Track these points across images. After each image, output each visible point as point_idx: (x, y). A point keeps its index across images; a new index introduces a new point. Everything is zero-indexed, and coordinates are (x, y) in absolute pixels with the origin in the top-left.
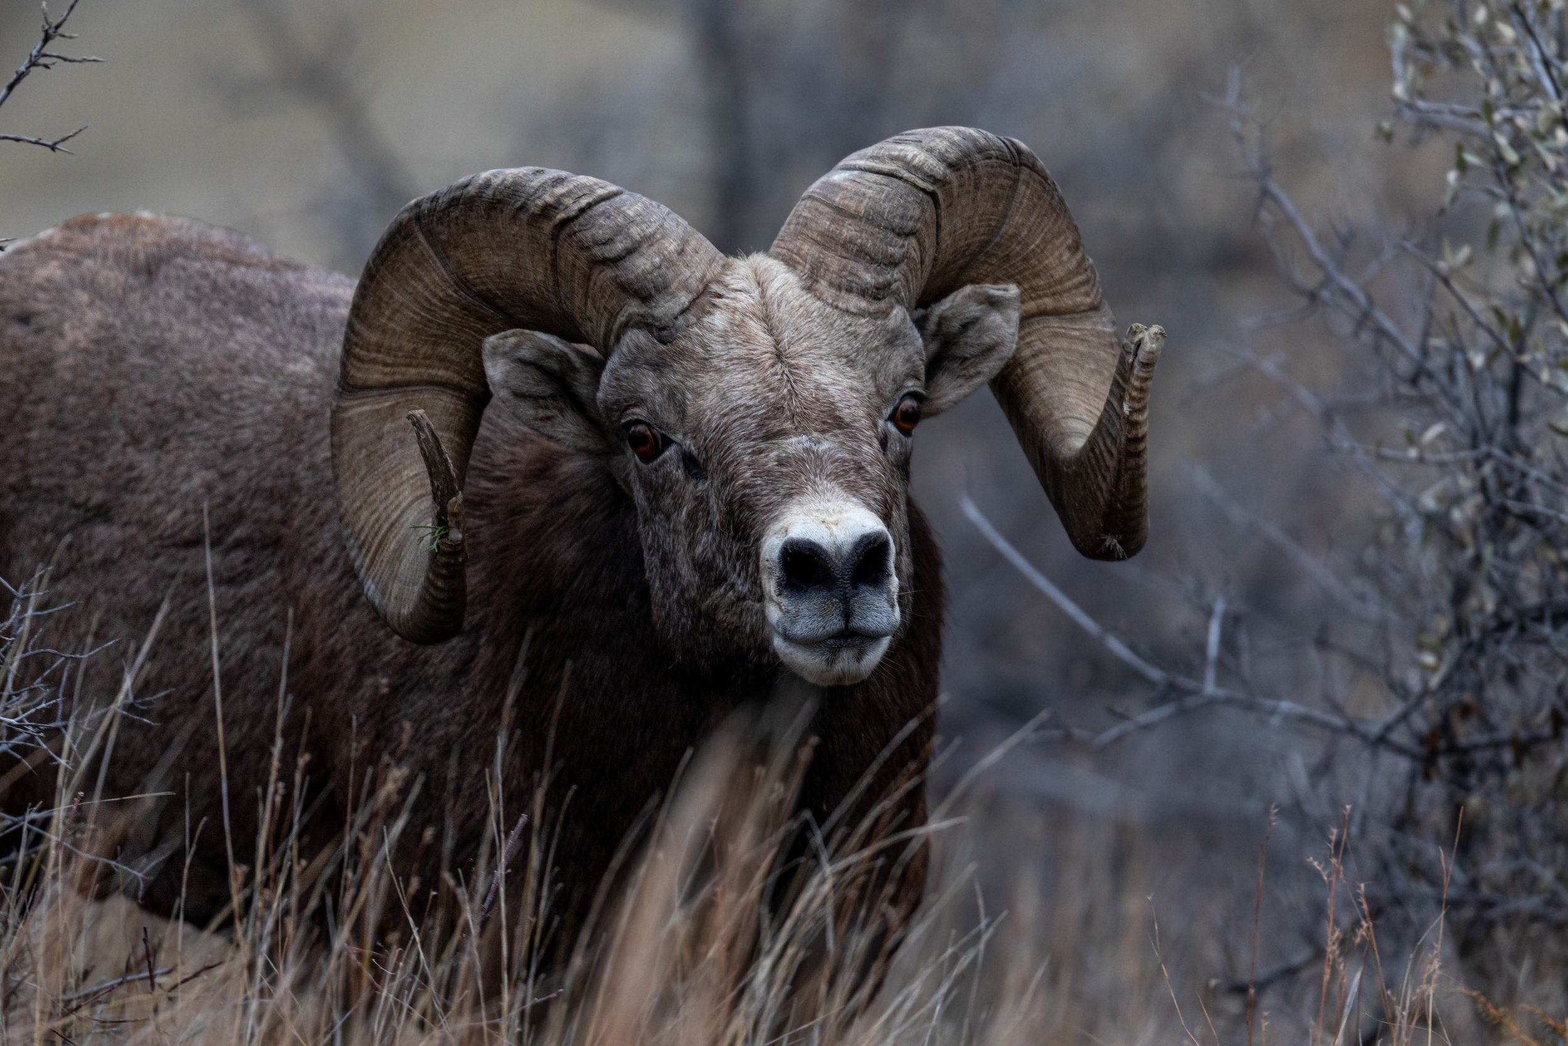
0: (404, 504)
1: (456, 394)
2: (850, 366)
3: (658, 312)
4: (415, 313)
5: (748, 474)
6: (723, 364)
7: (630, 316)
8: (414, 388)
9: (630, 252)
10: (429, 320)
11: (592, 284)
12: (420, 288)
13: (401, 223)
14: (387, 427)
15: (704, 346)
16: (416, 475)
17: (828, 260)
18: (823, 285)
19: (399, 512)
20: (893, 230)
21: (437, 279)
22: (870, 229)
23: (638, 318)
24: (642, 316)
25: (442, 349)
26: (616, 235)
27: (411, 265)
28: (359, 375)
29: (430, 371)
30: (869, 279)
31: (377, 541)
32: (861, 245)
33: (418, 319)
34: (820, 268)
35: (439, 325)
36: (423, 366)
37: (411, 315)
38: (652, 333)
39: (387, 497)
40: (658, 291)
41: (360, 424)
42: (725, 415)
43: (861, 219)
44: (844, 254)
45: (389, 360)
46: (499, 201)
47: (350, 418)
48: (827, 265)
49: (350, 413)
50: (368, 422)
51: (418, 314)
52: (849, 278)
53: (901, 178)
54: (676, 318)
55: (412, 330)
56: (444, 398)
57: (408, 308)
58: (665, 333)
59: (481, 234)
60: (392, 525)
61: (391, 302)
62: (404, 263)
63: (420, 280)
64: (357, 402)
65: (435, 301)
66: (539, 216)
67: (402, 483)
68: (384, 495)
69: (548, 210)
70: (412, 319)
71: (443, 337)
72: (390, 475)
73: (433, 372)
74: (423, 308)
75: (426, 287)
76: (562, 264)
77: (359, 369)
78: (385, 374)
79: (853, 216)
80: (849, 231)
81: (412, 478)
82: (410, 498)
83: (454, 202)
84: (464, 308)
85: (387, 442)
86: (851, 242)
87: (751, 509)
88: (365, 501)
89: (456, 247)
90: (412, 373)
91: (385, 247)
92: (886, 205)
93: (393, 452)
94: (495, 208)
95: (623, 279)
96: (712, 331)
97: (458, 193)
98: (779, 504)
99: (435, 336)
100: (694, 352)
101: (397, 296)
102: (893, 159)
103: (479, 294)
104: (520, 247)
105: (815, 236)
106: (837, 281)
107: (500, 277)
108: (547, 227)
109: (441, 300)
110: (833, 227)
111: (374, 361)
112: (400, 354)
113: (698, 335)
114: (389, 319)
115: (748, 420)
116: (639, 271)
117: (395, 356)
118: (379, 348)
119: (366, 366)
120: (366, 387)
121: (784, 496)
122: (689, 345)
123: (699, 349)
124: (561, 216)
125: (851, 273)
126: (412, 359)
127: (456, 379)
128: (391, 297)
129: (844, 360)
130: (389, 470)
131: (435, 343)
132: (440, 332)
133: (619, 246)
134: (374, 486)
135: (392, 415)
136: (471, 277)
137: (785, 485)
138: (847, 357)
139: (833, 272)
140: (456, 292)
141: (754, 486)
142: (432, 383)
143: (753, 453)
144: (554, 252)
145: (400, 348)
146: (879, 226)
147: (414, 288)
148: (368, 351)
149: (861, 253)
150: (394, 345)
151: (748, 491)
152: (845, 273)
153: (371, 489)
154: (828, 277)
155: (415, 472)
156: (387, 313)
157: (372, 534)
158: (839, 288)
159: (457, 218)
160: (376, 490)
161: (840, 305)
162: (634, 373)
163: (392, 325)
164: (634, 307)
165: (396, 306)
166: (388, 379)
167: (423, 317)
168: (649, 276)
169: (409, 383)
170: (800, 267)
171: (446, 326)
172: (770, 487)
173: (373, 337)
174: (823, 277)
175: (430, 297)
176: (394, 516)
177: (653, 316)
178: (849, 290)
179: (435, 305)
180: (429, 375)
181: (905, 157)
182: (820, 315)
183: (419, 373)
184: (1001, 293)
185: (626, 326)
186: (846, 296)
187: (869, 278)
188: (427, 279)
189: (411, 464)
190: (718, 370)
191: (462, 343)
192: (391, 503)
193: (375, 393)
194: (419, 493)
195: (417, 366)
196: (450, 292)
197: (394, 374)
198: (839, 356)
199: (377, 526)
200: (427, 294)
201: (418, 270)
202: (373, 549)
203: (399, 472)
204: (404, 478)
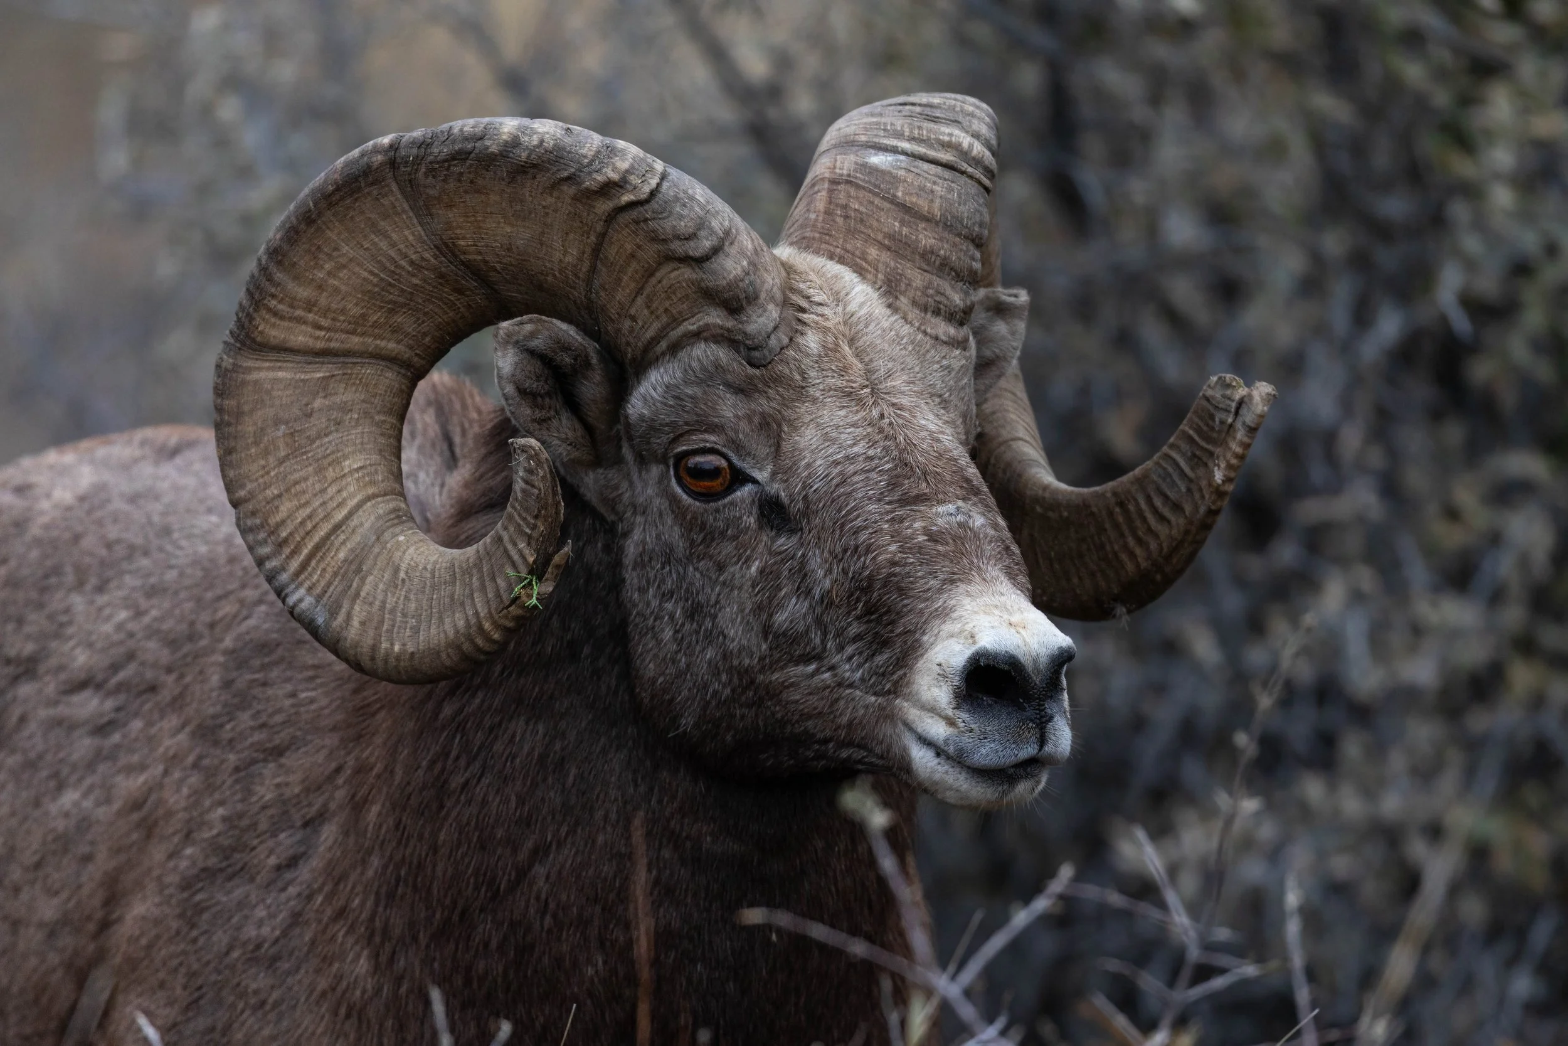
0: (352, 503)
1: (403, 371)
2: (944, 408)
3: (751, 328)
4: (371, 272)
5: (894, 547)
6: (818, 394)
7: (707, 327)
8: (355, 360)
9: (716, 250)
10: (390, 284)
11: (653, 280)
12: (384, 245)
13: (369, 166)
14: (318, 403)
15: (802, 373)
16: (361, 468)
17: (909, 273)
18: (904, 302)
19: (344, 512)
20: (973, 241)
21: (411, 238)
22: (951, 237)
23: (719, 331)
24: (728, 330)
25: (399, 319)
26: (699, 229)
27: (372, 216)
28: (274, 332)
29: (378, 342)
30: (958, 302)
31: (310, 545)
32: (945, 258)
33: (375, 280)
34: (900, 281)
35: (403, 291)
36: (370, 336)
37: (365, 274)
38: (738, 352)
39: (323, 491)
40: (749, 303)
41: (275, 393)
42: (836, 463)
43: (937, 223)
44: (926, 267)
45: (325, 323)
46: (534, 166)
47: (256, 382)
48: (909, 280)
49: (255, 376)
50: (288, 392)
51: (376, 275)
52: (937, 299)
53: (963, 173)
54: (769, 337)
55: (364, 293)
56: (389, 374)
57: (360, 265)
58: (756, 354)
59: (493, 198)
60: (337, 527)
61: (335, 254)
62: (363, 212)
63: (386, 236)
64: (267, 364)
65: (403, 263)
66: (596, 192)
67: (344, 476)
68: (318, 487)
69: (609, 188)
70: (365, 279)
71: (403, 305)
72: (326, 462)
73: (383, 344)
74: (384, 269)
75: (393, 245)
76: (611, 252)
77: (274, 325)
78: (317, 338)
79: (927, 220)
80: (926, 238)
81: (357, 470)
82: (359, 497)
83: (460, 156)
84: (442, 276)
85: (319, 422)
86: (932, 252)
87: (902, 591)
88: (288, 490)
89: (449, 206)
90: (355, 341)
91: (338, 189)
92: (961, 208)
93: (326, 435)
94: (525, 173)
95: (710, 284)
96: (808, 355)
97: (470, 146)
98: (940, 591)
99: (395, 303)
100: (792, 379)
101: (345, 249)
102: (947, 146)
103: (467, 265)
104: (549, 220)
105: (880, 237)
106: (923, 300)
107: (509, 250)
108: (604, 207)
109: (412, 263)
110: (905, 230)
111: (300, 320)
112: (342, 318)
113: (796, 360)
114: (329, 273)
115: (873, 475)
116: (731, 276)
117: (334, 319)
118: (310, 306)
119: (286, 324)
120: (283, 350)
121: (944, 582)
122: (787, 371)
123: (797, 377)
124: (626, 198)
125: (938, 293)
126: (356, 326)
127: (407, 354)
128: (336, 249)
129: (937, 400)
130: (325, 457)
131: (392, 311)
132: (401, 300)
133: (707, 244)
134: (302, 473)
135: (325, 389)
136: (462, 243)
137: (945, 568)
138: (940, 396)
139: (917, 289)
140: (436, 257)
141: (906, 565)
142: (378, 356)
143: (893, 520)
144: (603, 235)
145: (343, 311)
146: (959, 235)
147: (375, 244)
148: (291, 306)
149: (944, 268)
150: (334, 306)
151: (897, 569)
152: (931, 292)
153: (296, 476)
154: (911, 293)
155: (359, 464)
156: (327, 266)
157: (302, 532)
158: (925, 309)
159: (461, 174)
160: (306, 479)
161: (929, 330)
162: (705, 393)
163: (333, 282)
164: (715, 317)
165: (343, 260)
166: (320, 345)
167: (382, 279)
168: (741, 284)
169: (347, 353)
170: (869, 276)
171: (412, 293)
172: (925, 568)
173: (303, 293)
174: (904, 293)
175: (397, 258)
176: (339, 516)
177: (745, 333)
178: (937, 312)
179: (403, 268)
180: (377, 346)
181: (960, 144)
182: (912, 342)
183: (363, 343)
184: (1012, 299)
185: (696, 336)
186: (933, 320)
187: (957, 299)
188: (395, 236)
189: (354, 452)
190: (814, 401)
191: (425, 314)
192: (331, 498)
193: (298, 358)
194: (370, 491)
195: (363, 334)
196: (427, 255)
197: (330, 340)
198: (932, 395)
199: (309, 525)
200: (392, 253)
201: (382, 223)
202: (305, 552)
203: (337, 462)
204: (346, 470)
